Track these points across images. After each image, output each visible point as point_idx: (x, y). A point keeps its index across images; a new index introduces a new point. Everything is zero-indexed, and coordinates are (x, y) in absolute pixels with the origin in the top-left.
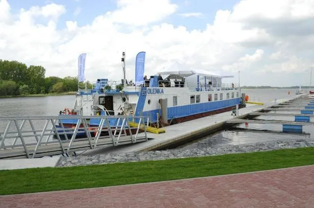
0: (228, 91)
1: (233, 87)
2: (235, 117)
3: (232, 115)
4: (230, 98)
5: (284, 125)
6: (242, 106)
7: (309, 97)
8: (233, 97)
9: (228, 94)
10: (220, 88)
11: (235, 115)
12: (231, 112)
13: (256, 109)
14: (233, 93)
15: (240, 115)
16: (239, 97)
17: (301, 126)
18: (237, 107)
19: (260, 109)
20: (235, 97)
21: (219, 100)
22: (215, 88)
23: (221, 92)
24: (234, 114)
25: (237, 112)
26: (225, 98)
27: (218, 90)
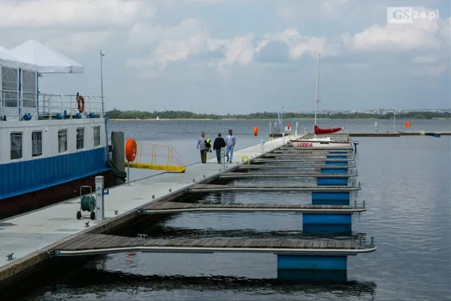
0: (64, 124)
1: (81, 109)
2: (93, 224)
3: (79, 216)
4: (72, 149)
5: (281, 256)
6: (115, 178)
7: (315, 145)
8: (80, 143)
9: (62, 134)
10: (33, 112)
11: (93, 217)
12: (75, 205)
13: (163, 192)
14: (80, 132)
15: (110, 215)
16: (103, 144)
17: (343, 257)
18: (99, 183)
19: (177, 187)
20: (89, 145)
21: (27, 155)
22: (15, 110)
23: (34, 125)
24: (86, 214)
25: (99, 204)
26: (50, 149)
27: (27, 118)
